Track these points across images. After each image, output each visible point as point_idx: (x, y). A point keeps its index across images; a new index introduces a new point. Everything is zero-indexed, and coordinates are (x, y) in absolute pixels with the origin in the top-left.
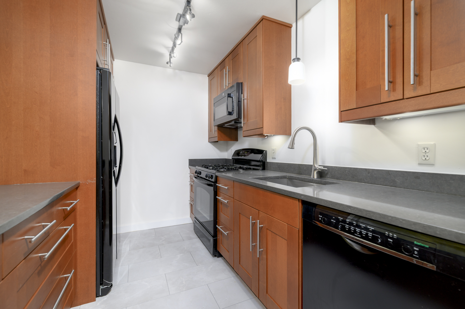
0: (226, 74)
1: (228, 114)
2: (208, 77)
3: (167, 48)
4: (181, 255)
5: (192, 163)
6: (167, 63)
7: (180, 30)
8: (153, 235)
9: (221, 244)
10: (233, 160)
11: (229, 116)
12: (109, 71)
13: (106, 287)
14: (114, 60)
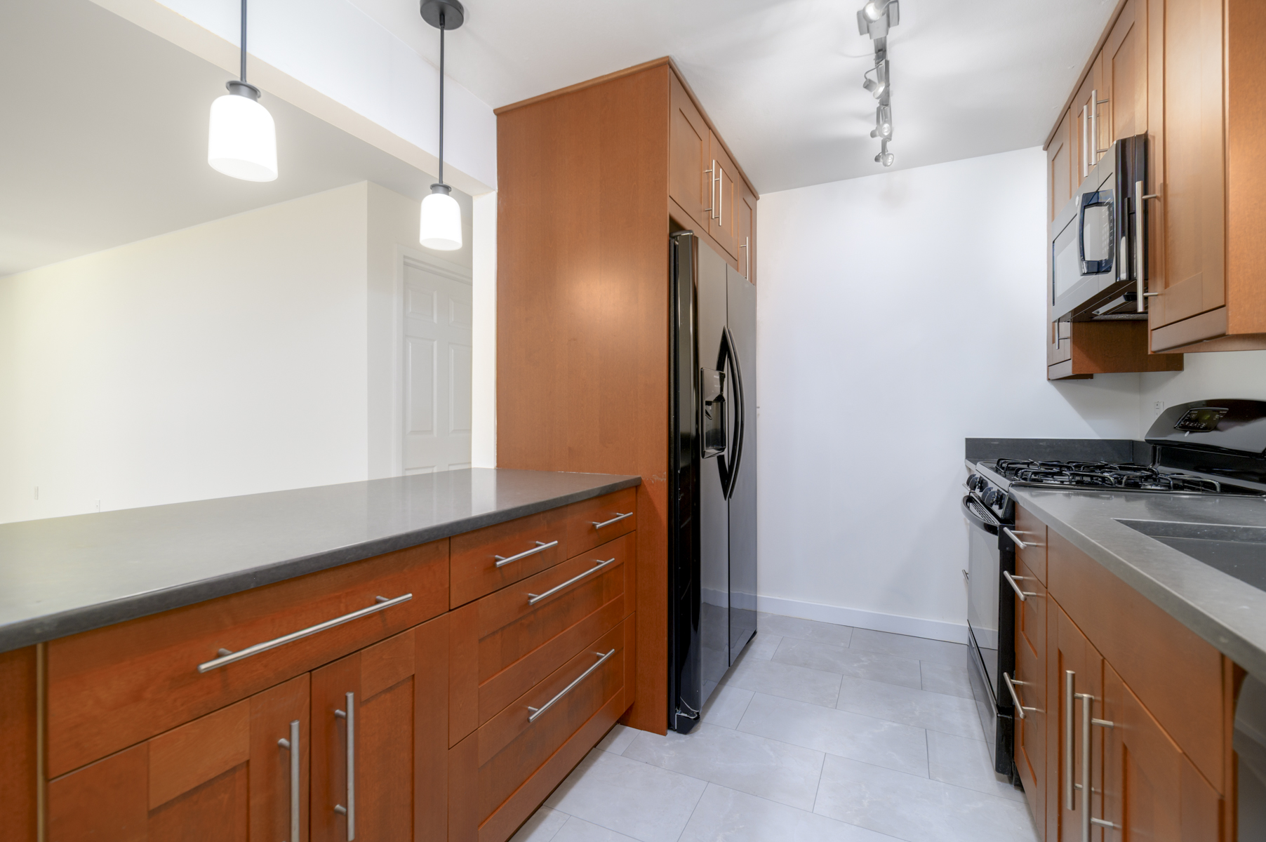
0: (1089, 119)
1: (1085, 270)
2: (1045, 153)
3: (864, 117)
4: (895, 725)
5: (976, 449)
6: (877, 159)
7: (881, 51)
8: (842, 644)
9: (1023, 744)
10: (1154, 449)
11: (1094, 277)
12: (692, 236)
13: (686, 715)
14: (757, 198)
